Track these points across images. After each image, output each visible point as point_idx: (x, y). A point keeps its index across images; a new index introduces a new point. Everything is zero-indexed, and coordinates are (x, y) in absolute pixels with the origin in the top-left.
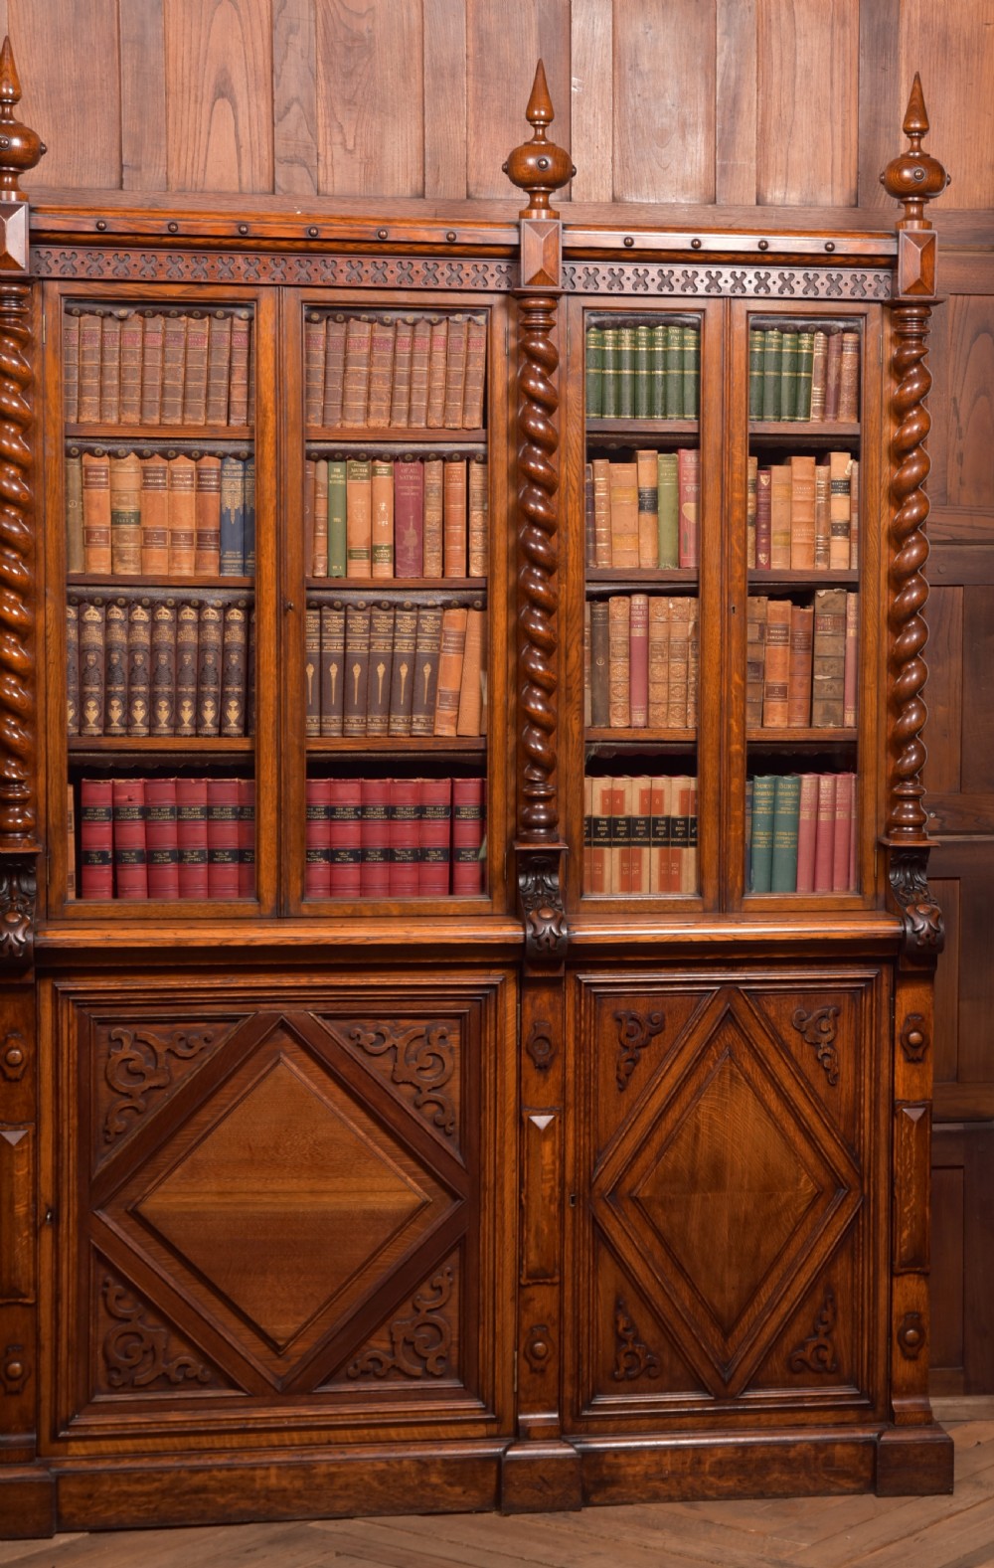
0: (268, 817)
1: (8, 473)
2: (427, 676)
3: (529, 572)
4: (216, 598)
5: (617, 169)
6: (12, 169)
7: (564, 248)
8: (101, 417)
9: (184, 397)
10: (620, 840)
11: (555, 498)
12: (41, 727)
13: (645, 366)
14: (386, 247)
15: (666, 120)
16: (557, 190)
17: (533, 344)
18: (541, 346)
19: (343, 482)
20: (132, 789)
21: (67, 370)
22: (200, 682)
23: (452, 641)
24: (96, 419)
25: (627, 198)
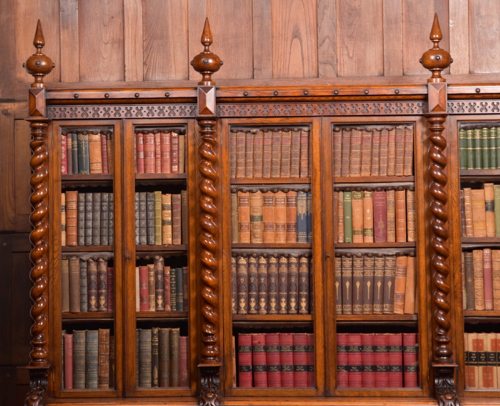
0: (320, 350)
1: (207, 200)
2: (390, 286)
3: (435, 239)
4: (295, 253)
5: (471, 59)
6: (209, 72)
7: (448, 94)
8: (246, 176)
9: (281, 166)
10: (482, 363)
11: (446, 206)
12: (221, 311)
13: (486, 145)
14: (368, 98)
15: (493, 37)
16: (444, 69)
17: (435, 137)
18: (438, 138)
19: (350, 201)
20: (260, 337)
21: (231, 156)
22: (289, 290)
23: (400, 272)
24: (243, 176)
25: (476, 72)
